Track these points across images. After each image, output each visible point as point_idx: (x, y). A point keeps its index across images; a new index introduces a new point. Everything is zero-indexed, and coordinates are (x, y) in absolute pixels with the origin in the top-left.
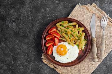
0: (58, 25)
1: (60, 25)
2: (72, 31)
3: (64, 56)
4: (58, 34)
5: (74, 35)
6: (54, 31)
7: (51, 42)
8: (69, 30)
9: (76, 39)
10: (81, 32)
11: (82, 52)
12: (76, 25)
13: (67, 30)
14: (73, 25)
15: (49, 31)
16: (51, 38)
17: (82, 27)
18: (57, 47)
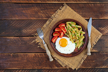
0: (68, 23)
1: (69, 24)
2: (76, 31)
3: (63, 48)
4: (65, 30)
5: (76, 35)
6: (63, 27)
7: (57, 34)
8: (74, 30)
9: (76, 38)
10: (82, 35)
11: (78, 50)
12: (80, 28)
13: (73, 30)
14: (78, 28)
15: (60, 25)
16: (59, 30)
17: (84, 31)
18: (61, 39)
